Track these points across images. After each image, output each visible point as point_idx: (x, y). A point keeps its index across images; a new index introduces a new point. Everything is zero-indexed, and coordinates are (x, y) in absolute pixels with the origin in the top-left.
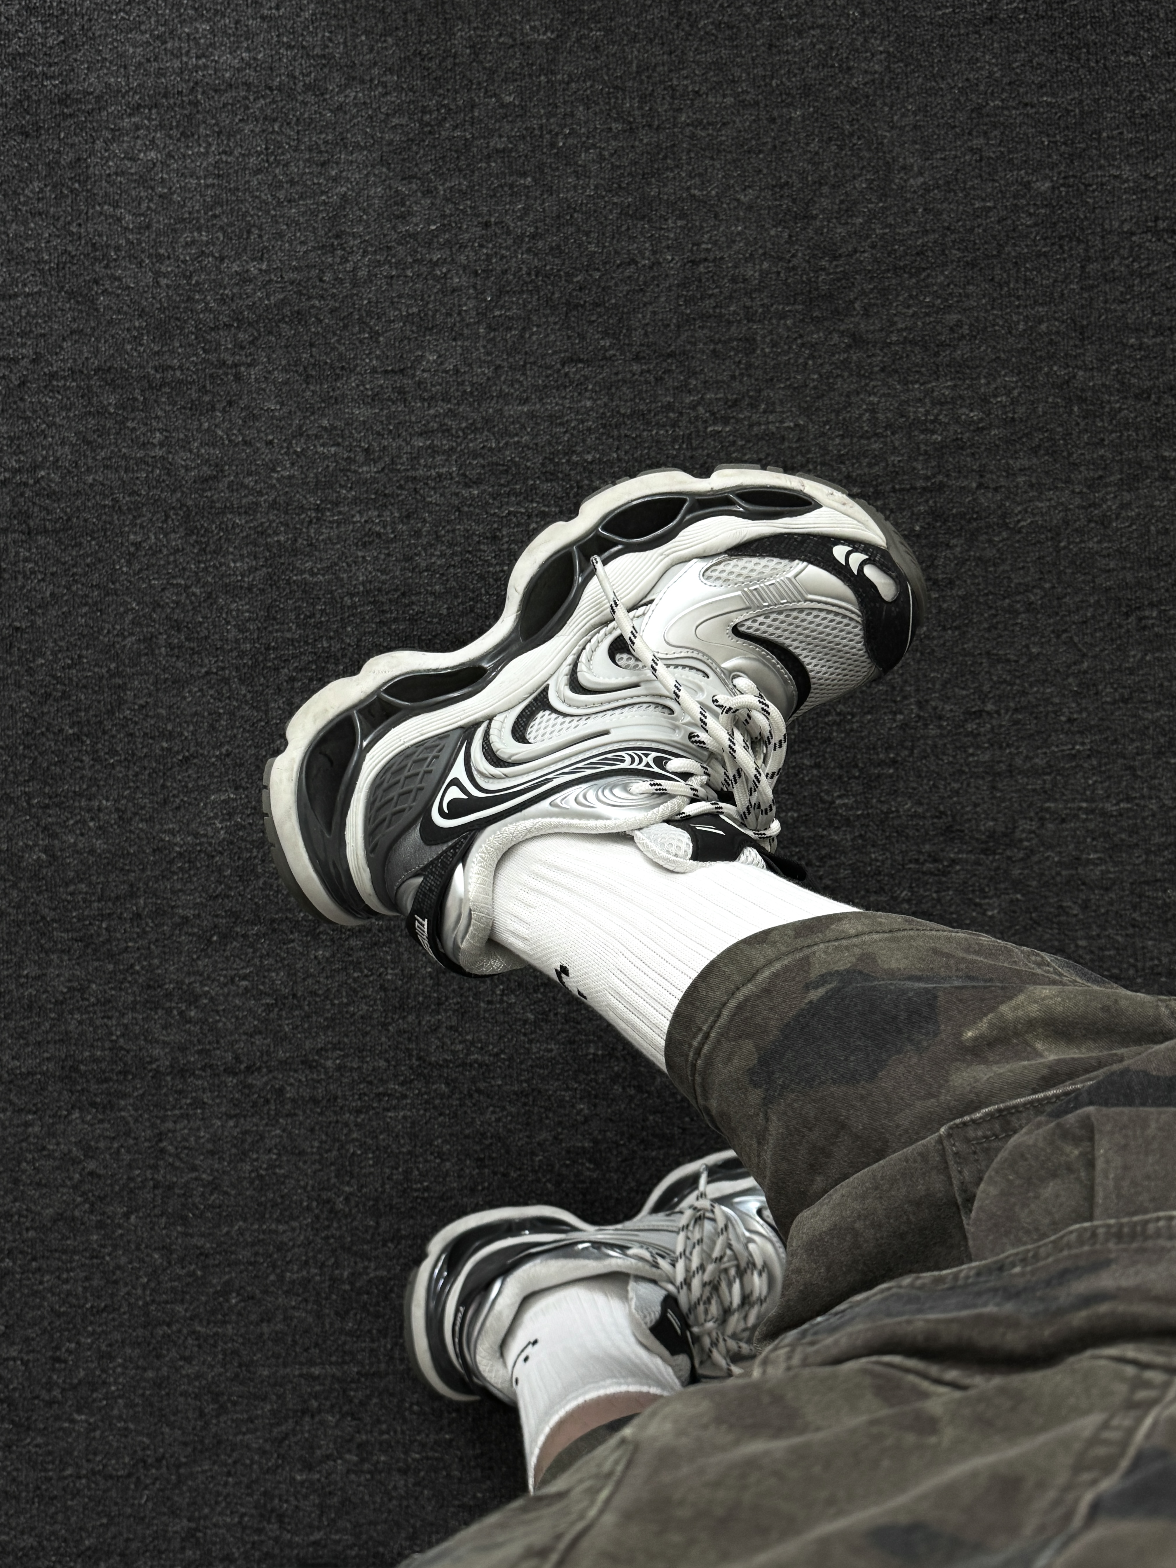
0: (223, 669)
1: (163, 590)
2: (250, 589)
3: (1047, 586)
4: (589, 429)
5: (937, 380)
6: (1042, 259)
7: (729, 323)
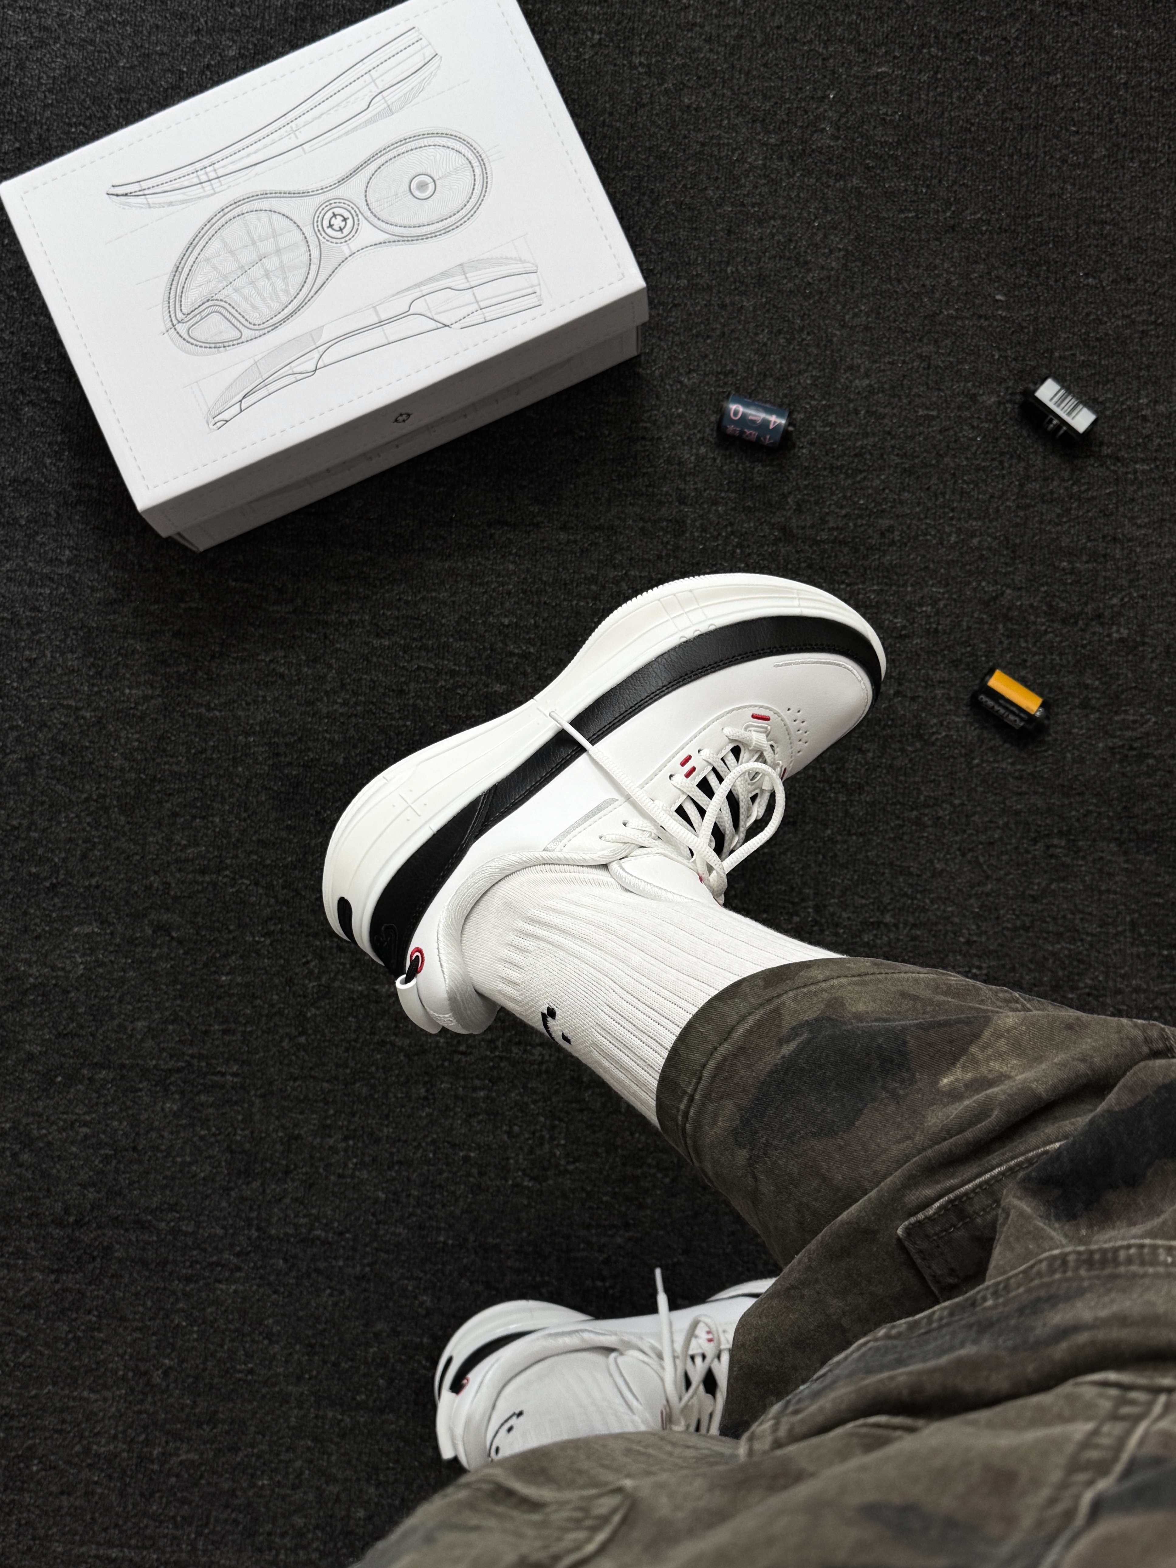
0: (104, 796)
1: (52, 709)
2: (142, 718)
3: (957, 802)
4: (509, 593)
5: (864, 583)
6: (981, 473)
7: (661, 503)
